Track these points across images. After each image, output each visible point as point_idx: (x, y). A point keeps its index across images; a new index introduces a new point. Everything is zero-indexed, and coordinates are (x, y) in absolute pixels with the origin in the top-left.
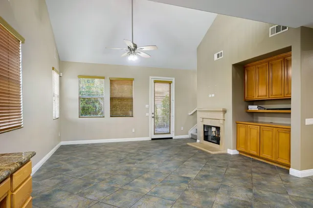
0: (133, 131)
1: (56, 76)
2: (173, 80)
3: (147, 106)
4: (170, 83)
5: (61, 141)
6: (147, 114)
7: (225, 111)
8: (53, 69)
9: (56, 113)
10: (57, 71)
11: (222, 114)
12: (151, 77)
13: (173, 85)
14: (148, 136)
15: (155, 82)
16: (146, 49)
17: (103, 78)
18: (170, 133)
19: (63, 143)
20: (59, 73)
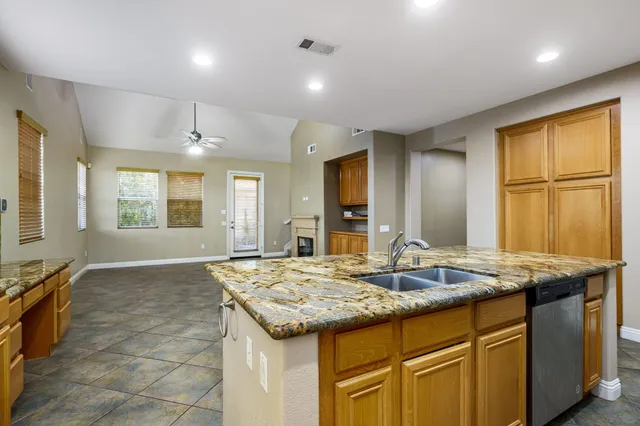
0: (203, 246)
1: (82, 170)
2: (262, 176)
3: (223, 212)
4: (258, 180)
5: (87, 263)
6: (223, 223)
7: (317, 219)
8: (79, 159)
9: (82, 223)
10: (82, 162)
11: (314, 222)
12: (229, 172)
13: (262, 182)
14: (225, 254)
15: (235, 178)
16: (212, 140)
17: (157, 171)
18: (257, 250)
19: (91, 266)
20: (86, 164)
